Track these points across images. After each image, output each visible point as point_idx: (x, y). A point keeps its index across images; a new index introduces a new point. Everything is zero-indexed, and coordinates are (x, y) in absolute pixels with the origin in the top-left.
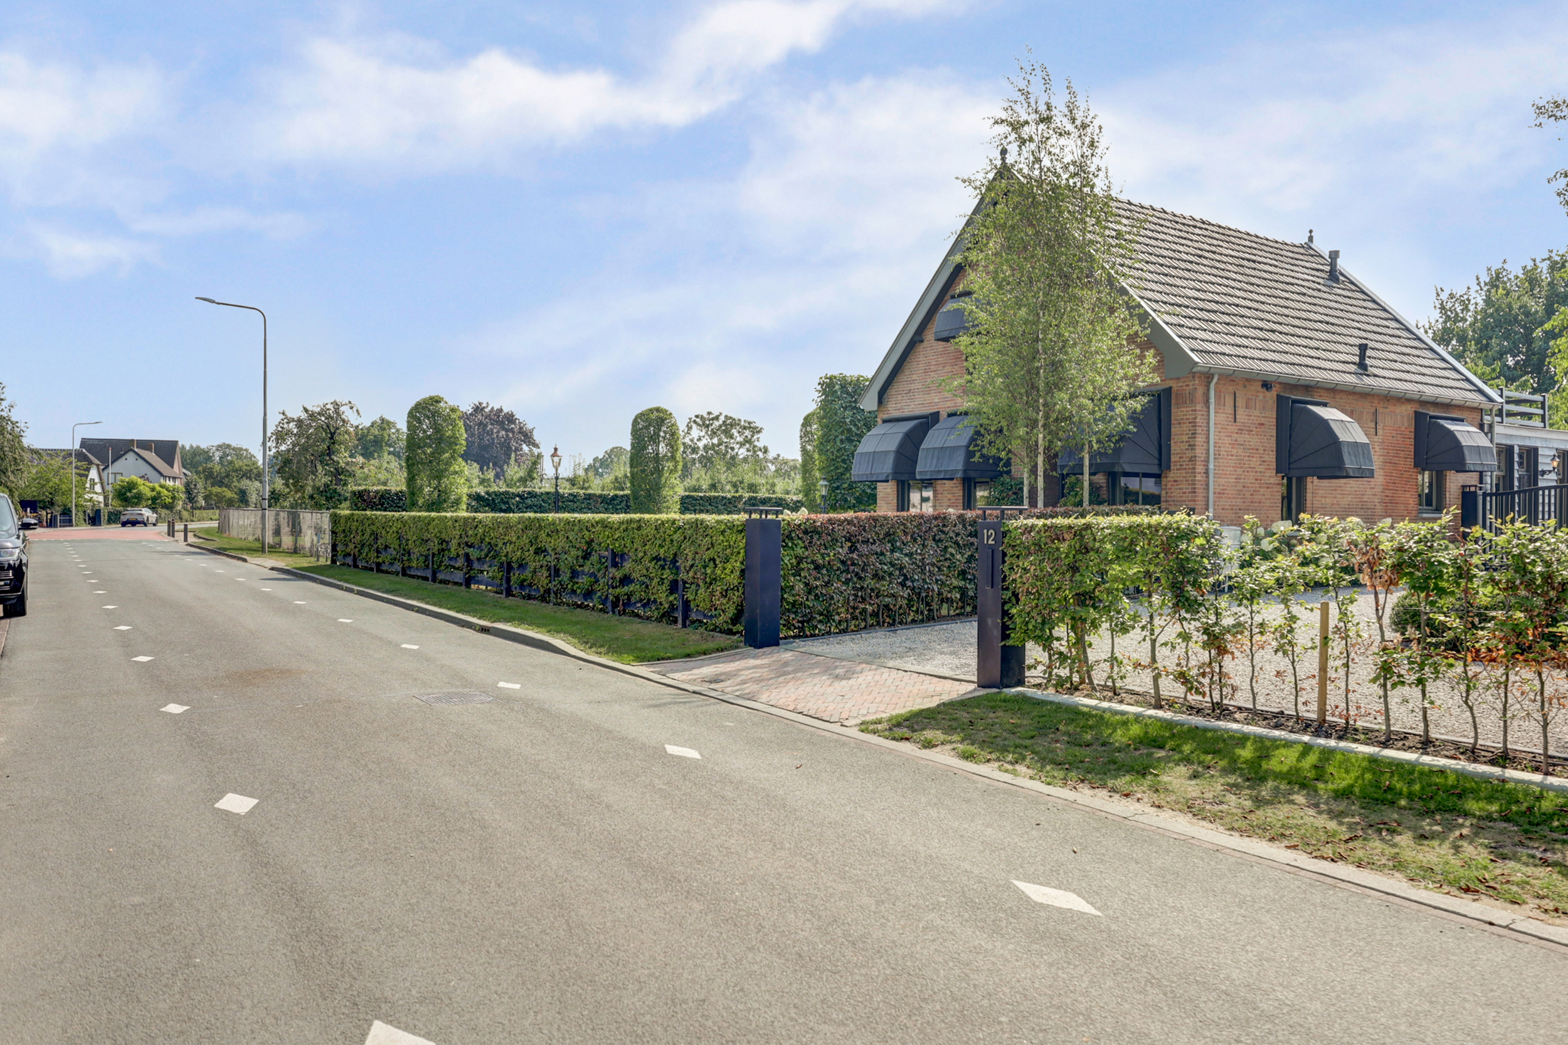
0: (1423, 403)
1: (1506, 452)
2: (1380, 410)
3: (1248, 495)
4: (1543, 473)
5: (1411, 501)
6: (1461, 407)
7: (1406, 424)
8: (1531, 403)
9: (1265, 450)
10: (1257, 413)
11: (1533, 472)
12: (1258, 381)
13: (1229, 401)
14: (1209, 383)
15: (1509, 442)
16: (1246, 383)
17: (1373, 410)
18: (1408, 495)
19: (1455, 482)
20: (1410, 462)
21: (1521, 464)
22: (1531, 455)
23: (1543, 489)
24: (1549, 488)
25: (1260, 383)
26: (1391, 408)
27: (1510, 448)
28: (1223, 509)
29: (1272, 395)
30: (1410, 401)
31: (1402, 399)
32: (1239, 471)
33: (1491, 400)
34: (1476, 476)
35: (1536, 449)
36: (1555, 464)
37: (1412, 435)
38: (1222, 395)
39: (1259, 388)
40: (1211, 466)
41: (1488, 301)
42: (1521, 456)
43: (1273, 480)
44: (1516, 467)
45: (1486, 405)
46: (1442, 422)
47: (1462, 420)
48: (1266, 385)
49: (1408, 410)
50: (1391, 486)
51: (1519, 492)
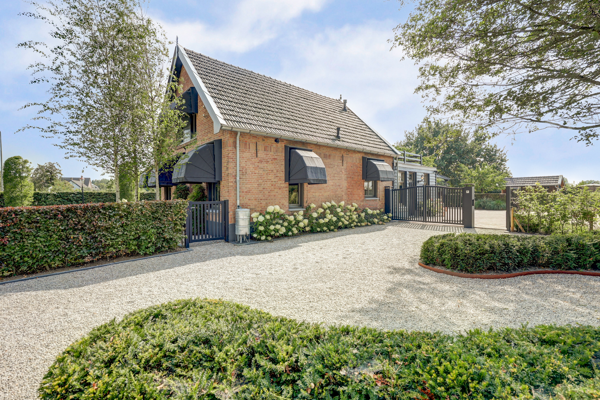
0: (366, 153)
1: (404, 174)
2: (345, 155)
3: (267, 193)
4: (419, 182)
5: (361, 193)
6: (383, 156)
7: (358, 162)
8: (416, 157)
9: (277, 171)
10: (272, 153)
11: (415, 181)
12: (273, 138)
13: (253, 147)
14: (236, 136)
15: (405, 170)
16: (264, 139)
17: (341, 155)
18: (359, 191)
19: (381, 186)
20: (360, 177)
21: (410, 179)
22: (414, 175)
23: (419, 187)
24: (421, 187)
25: (274, 140)
26: (350, 155)
27: (406, 172)
28: (249, 200)
29: (281, 145)
30: (359, 152)
31: (355, 151)
32: (260, 181)
33: (396, 153)
34: (391, 182)
35: (416, 173)
36: (422, 178)
37: (361, 166)
38: (248, 143)
39: (274, 141)
40: (238, 178)
41: (418, 134)
42: (410, 175)
43: (282, 185)
44: (408, 179)
45: (395, 156)
46: (371, 161)
47: (383, 161)
48: (277, 140)
49: (360, 156)
50: (351, 187)
51: (408, 188)
